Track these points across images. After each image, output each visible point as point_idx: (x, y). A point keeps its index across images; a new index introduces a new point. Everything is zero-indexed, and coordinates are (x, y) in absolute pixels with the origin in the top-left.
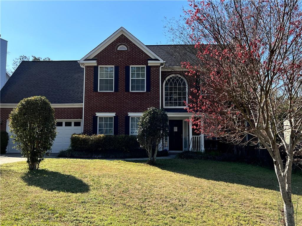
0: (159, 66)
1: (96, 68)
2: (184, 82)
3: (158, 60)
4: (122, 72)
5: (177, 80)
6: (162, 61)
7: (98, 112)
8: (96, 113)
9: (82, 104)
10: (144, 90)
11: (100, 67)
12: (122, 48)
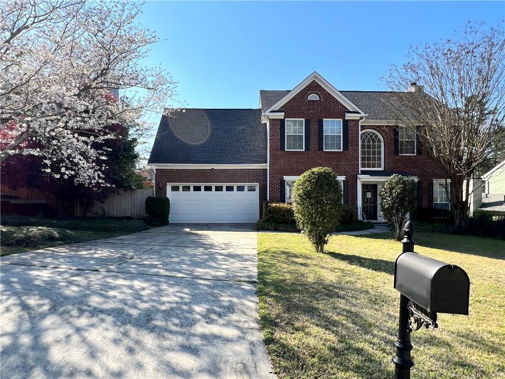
0: (359, 120)
1: (282, 122)
2: (379, 139)
3: (358, 113)
4: (314, 127)
5: (371, 136)
6: (363, 114)
7: (286, 175)
8: (284, 176)
9: (266, 164)
10: (340, 149)
11: (287, 120)
12: (313, 97)
